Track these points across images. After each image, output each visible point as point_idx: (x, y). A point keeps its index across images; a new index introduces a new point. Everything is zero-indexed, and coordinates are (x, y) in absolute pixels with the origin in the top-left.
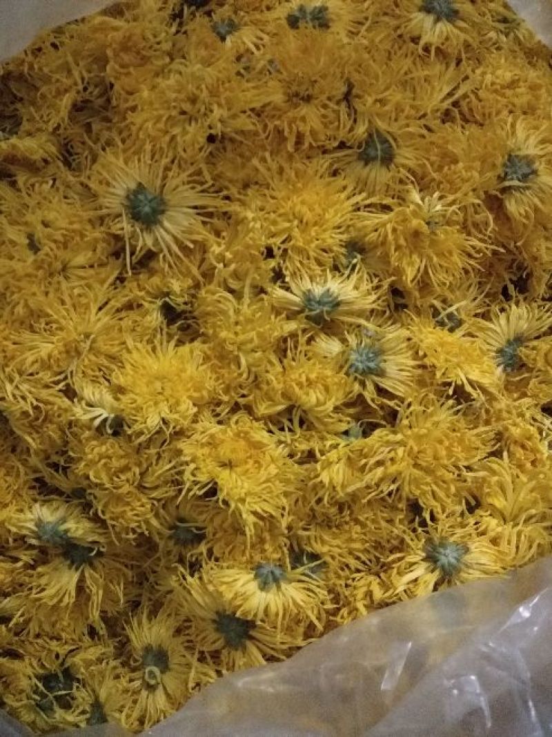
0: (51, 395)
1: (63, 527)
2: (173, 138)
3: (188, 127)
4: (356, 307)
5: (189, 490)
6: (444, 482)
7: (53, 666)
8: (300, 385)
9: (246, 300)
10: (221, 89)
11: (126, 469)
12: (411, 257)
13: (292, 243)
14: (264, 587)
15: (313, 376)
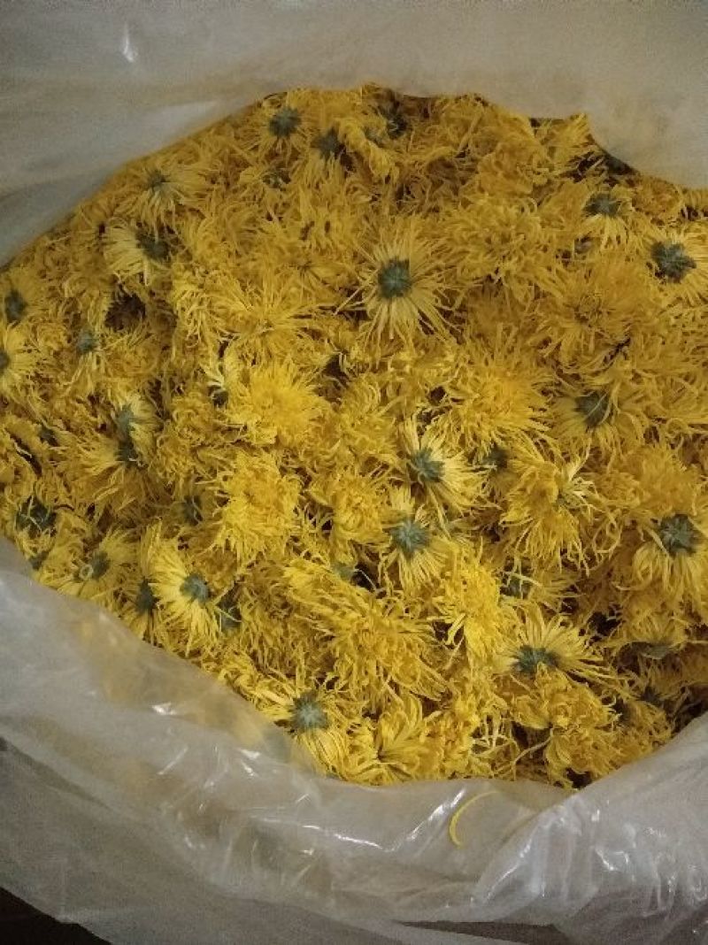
0: (211, 338)
1: (133, 424)
2: (465, 252)
3: (482, 255)
4: (446, 495)
5: (212, 484)
6: (366, 673)
7: (48, 503)
8: (349, 502)
9: (384, 410)
10: (531, 251)
11: (196, 430)
12: (524, 506)
13: (459, 406)
14: (184, 589)
15: (363, 505)
